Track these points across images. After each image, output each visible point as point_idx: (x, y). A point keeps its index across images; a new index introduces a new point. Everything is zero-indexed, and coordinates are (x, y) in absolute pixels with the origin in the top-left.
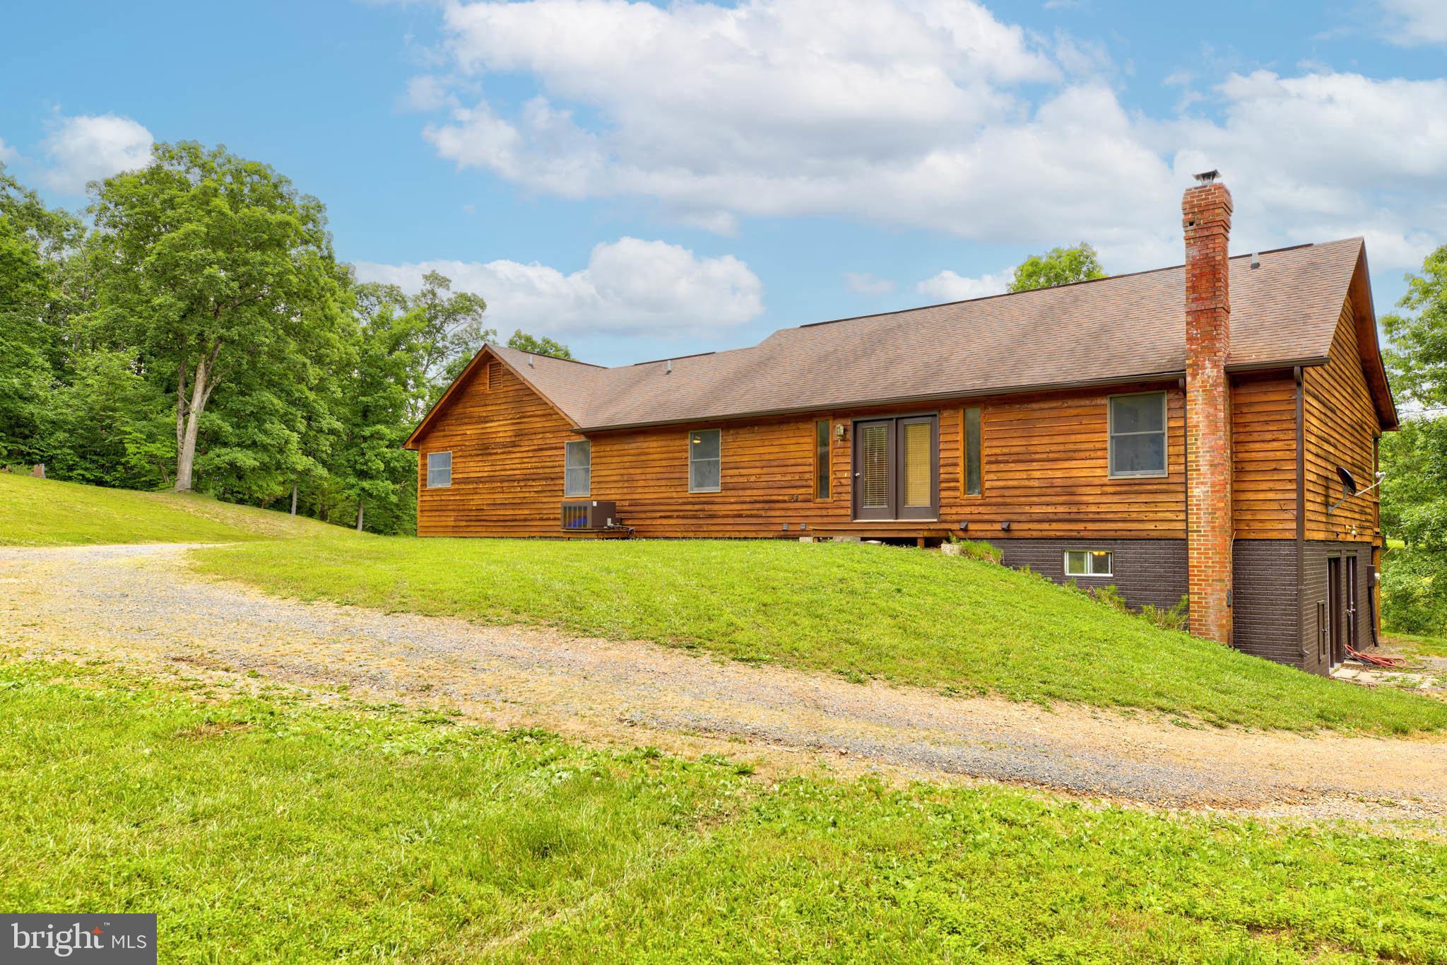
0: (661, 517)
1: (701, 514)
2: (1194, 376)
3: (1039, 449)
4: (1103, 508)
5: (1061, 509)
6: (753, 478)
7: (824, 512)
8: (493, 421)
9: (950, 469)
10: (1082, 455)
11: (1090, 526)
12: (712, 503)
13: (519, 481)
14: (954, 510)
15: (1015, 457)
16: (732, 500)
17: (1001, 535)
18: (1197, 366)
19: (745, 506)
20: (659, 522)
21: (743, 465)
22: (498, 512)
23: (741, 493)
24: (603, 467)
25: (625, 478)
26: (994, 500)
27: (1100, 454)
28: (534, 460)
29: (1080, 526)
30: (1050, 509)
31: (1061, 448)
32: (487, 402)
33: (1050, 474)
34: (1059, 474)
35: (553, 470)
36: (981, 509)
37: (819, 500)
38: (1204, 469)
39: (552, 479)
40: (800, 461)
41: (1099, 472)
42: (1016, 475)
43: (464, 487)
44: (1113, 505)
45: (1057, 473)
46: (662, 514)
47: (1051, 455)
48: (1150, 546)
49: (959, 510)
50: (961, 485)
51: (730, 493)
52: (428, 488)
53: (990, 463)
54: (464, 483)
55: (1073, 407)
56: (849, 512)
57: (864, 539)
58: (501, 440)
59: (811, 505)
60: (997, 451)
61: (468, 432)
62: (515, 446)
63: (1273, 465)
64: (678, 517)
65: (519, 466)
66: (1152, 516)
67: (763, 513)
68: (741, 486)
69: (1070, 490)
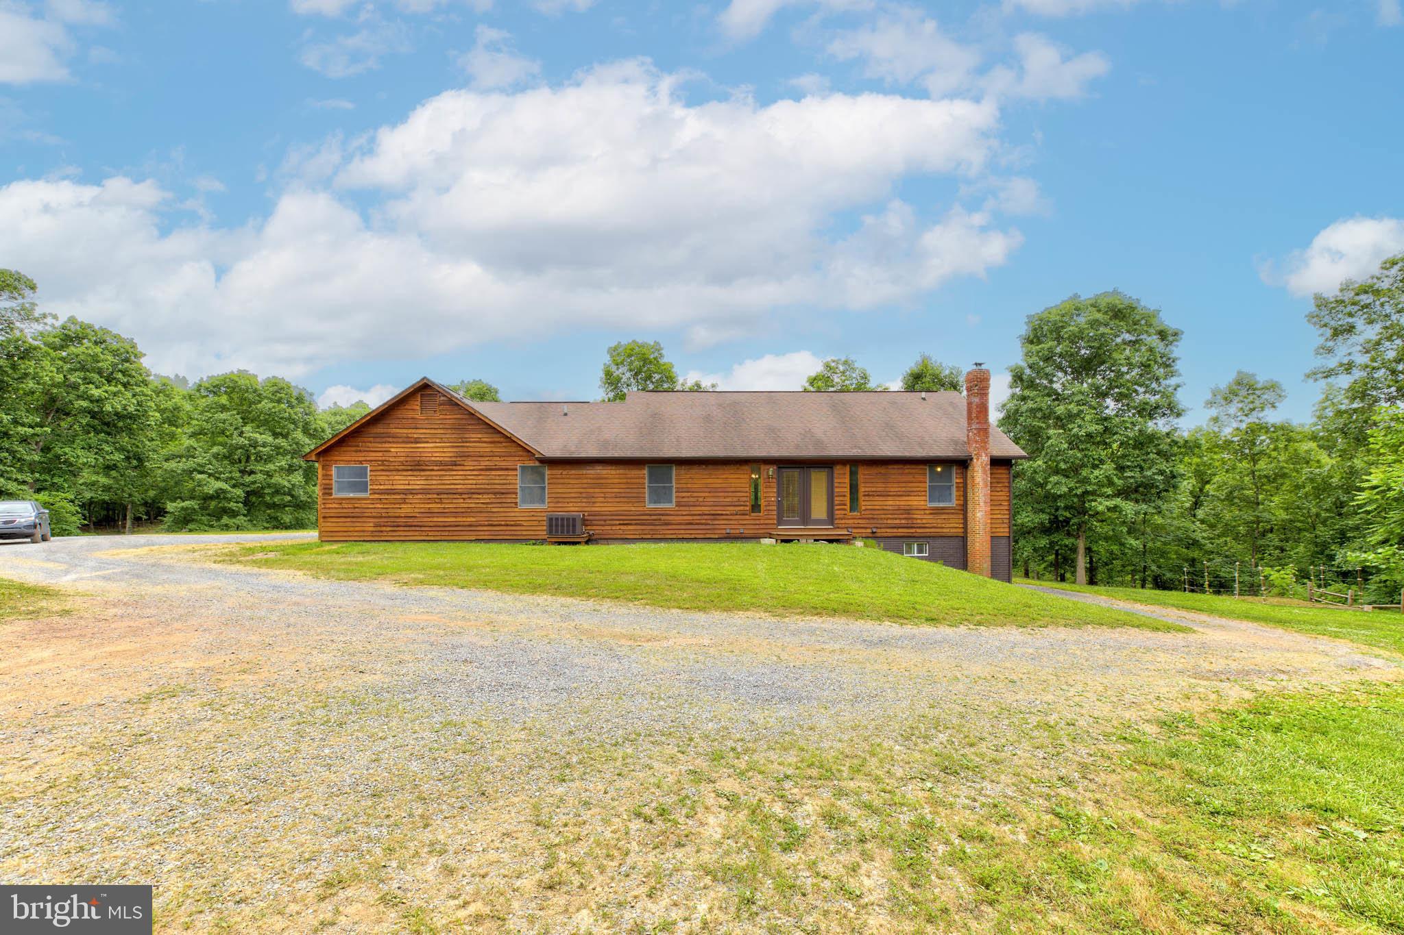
0: (620, 524)
1: (657, 522)
2: (978, 459)
3: (892, 490)
4: (924, 521)
5: (903, 522)
6: (701, 499)
7: (757, 522)
8: (427, 442)
9: (841, 498)
10: (916, 494)
11: (918, 530)
12: (667, 515)
13: (461, 494)
14: (843, 521)
15: (879, 493)
16: (684, 513)
17: (870, 535)
18: (978, 455)
19: (695, 517)
20: (618, 527)
21: (693, 490)
22: (435, 519)
23: (691, 508)
24: (560, 486)
25: (584, 495)
26: (867, 516)
27: (923, 493)
28: (480, 477)
29: (913, 530)
30: (898, 521)
31: (904, 489)
32: (418, 426)
33: (898, 503)
34: (902, 503)
35: (505, 487)
36: (860, 521)
37: (753, 514)
38: (982, 504)
39: (503, 493)
40: (738, 489)
41: (922, 503)
42: (878, 503)
43: (387, 497)
44: (928, 519)
45: (903, 502)
46: (621, 522)
47: (899, 493)
48: (946, 541)
49: (847, 521)
50: (848, 507)
51: (681, 508)
52: (334, 496)
53: (865, 495)
54: (388, 494)
55: (908, 469)
56: (775, 522)
57: (815, 540)
58: (438, 459)
59: (747, 517)
60: (869, 489)
61: (392, 450)
62: (456, 465)
63: (999, 503)
64: (636, 524)
65: (462, 482)
66: (948, 525)
67: (709, 522)
68: (692, 503)
69: (908, 511)
